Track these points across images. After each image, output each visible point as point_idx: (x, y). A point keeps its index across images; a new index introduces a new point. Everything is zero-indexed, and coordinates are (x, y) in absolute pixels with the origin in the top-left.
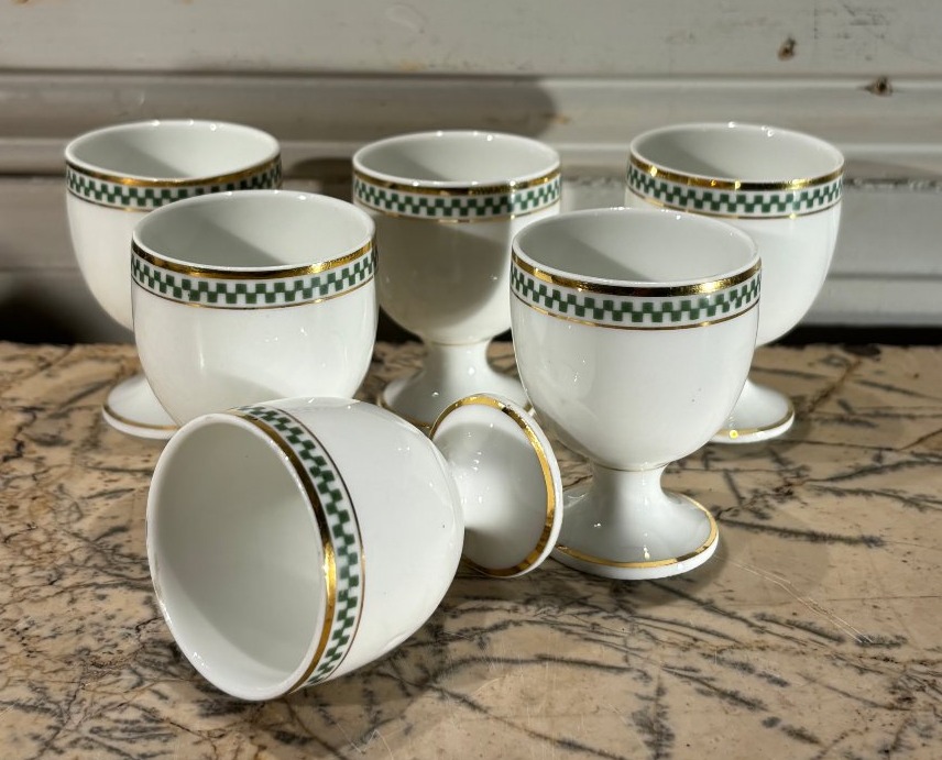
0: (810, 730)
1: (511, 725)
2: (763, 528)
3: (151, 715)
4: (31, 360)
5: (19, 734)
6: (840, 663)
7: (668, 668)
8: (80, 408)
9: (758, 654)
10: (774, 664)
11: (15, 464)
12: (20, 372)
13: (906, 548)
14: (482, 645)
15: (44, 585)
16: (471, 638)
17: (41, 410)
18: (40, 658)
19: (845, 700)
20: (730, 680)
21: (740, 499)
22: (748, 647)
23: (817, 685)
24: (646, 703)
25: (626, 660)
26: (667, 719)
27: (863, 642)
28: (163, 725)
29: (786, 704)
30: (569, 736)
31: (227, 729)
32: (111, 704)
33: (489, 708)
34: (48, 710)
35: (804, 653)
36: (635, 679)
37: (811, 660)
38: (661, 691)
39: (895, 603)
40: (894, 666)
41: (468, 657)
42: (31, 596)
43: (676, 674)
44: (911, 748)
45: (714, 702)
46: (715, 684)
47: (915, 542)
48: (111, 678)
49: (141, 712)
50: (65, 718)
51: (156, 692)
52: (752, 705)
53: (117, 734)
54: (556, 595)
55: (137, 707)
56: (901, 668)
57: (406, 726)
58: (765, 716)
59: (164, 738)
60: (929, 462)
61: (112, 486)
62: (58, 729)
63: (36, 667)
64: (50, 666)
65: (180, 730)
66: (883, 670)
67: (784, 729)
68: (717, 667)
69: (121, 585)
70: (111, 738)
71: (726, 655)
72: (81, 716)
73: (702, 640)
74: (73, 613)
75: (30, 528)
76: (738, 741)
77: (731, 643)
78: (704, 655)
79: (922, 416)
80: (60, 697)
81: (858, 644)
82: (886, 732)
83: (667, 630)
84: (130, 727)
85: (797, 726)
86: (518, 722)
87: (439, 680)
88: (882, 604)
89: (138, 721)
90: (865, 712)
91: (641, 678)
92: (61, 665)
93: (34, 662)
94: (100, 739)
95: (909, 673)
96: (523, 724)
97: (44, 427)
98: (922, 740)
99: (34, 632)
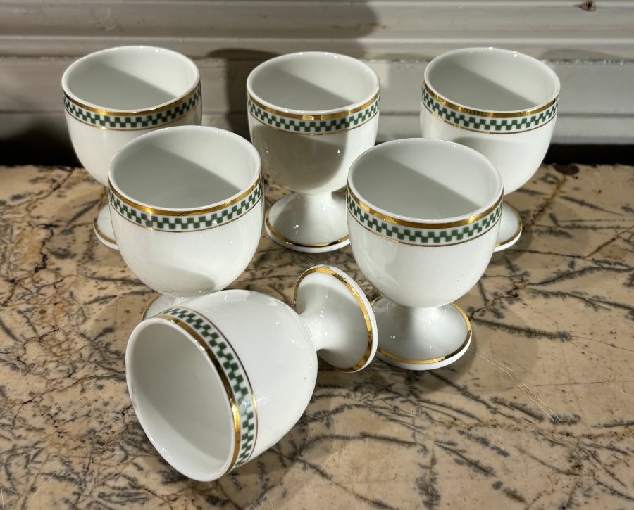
0: (520, 492)
1: (345, 489)
2: (499, 325)
3: (133, 483)
4: (47, 182)
5: (57, 498)
6: (540, 437)
7: (438, 443)
8: (80, 225)
9: (492, 430)
10: (500, 438)
11: (42, 274)
12: (41, 193)
13: (584, 342)
14: (328, 425)
15: (65, 378)
16: (322, 419)
17: (56, 226)
18: (66, 437)
19: (542, 467)
20: (476, 452)
21: (486, 300)
22: (486, 425)
23: (525, 456)
24: (424, 471)
25: (414, 436)
26: (436, 483)
27: (555, 421)
28: (141, 491)
29: (507, 471)
30: (379, 498)
31: (179, 494)
32: (110, 474)
33: (332, 476)
34: (72, 480)
35: (519, 430)
36: (418, 451)
37: (523, 435)
38: (433, 461)
39: (576, 388)
40: (573, 440)
41: (320, 435)
42: (58, 387)
43: (443, 447)
44: (578, 505)
45: (464, 469)
46: (466, 455)
47: (591, 337)
48: (108, 454)
49: (128, 481)
50: (83, 486)
51: (136, 465)
52: (487, 471)
53: (114, 498)
54: (373, 383)
55: (125, 476)
56: (576, 440)
57: (283, 490)
58: (494, 480)
59: (142, 501)
60: (603, 268)
61: (103, 293)
62: (79, 494)
63: (64, 445)
64: (72, 444)
65: (151, 494)
66: (565, 443)
67: (505, 491)
68: (468, 442)
69: (112, 377)
70: (110, 501)
71: (473, 432)
72: (92, 484)
73: (459, 420)
74: (84, 400)
75: (55, 329)
76: (477, 500)
77: (475, 422)
78: (460, 431)
79: (601, 228)
80: (79, 469)
81: (551, 422)
82: (564, 492)
83: (438, 411)
84: (122, 493)
85: (512, 489)
86: (349, 487)
87: (303, 453)
88: (568, 389)
89: (126, 488)
90: (553, 477)
91: (422, 451)
92: (79, 443)
93: (62, 441)
94: (104, 503)
95: (580, 445)
96: (352, 489)
97: (59, 242)
98: (585, 499)
99: (61, 416)
